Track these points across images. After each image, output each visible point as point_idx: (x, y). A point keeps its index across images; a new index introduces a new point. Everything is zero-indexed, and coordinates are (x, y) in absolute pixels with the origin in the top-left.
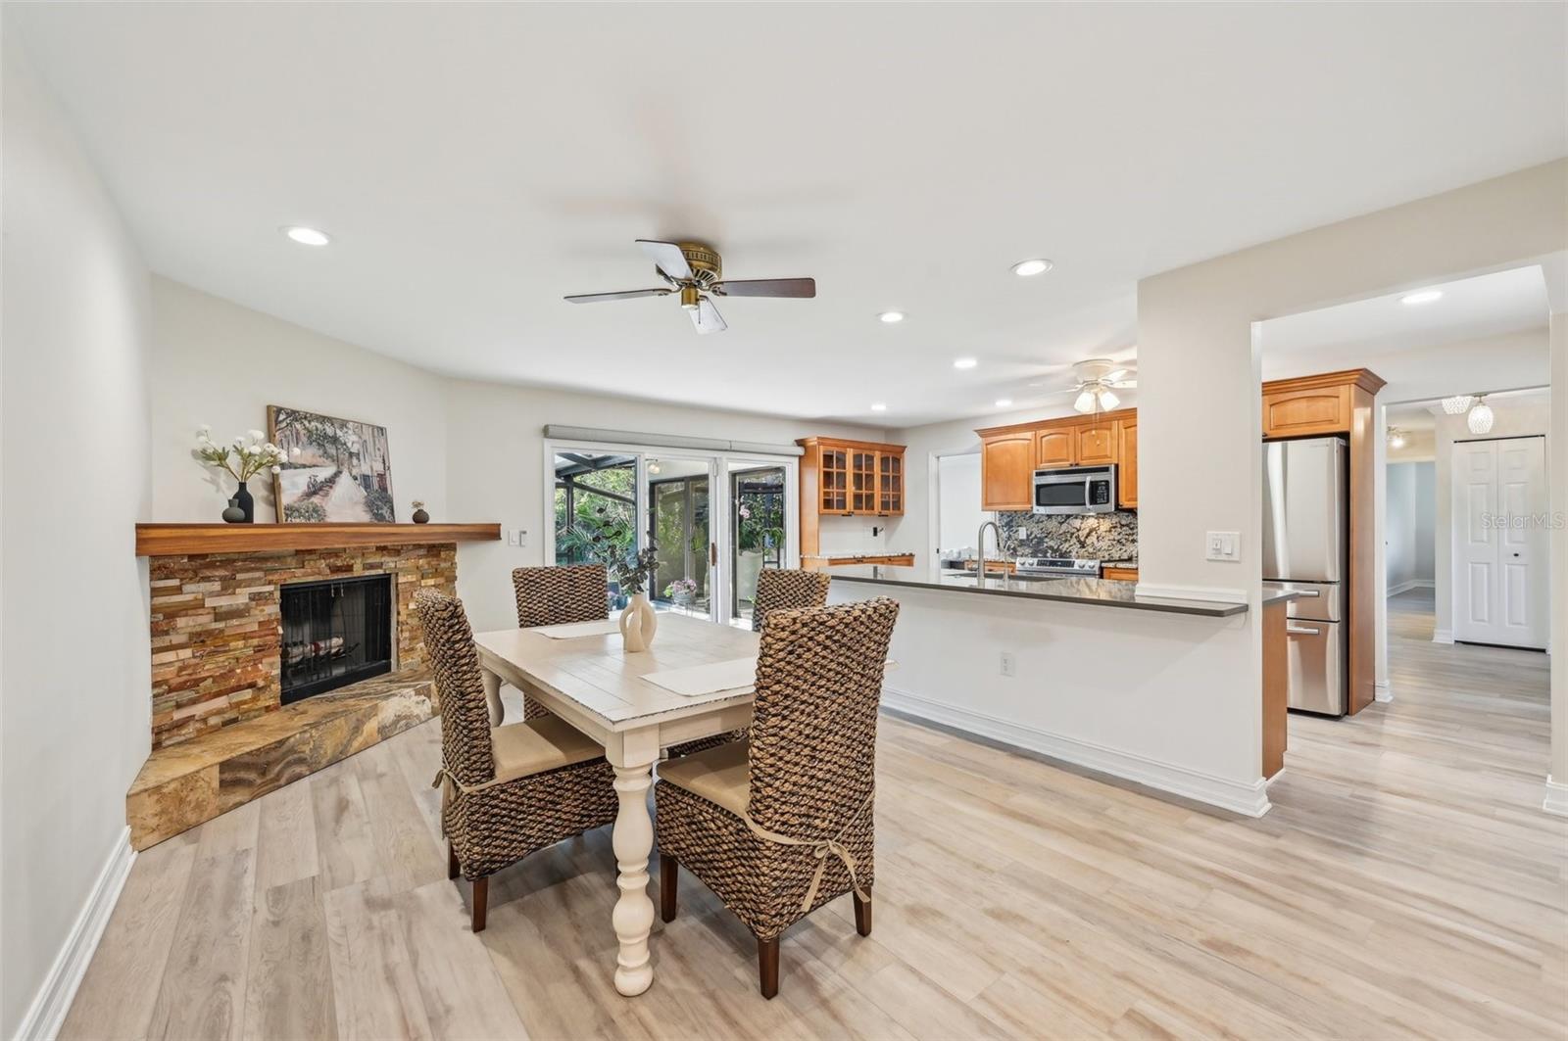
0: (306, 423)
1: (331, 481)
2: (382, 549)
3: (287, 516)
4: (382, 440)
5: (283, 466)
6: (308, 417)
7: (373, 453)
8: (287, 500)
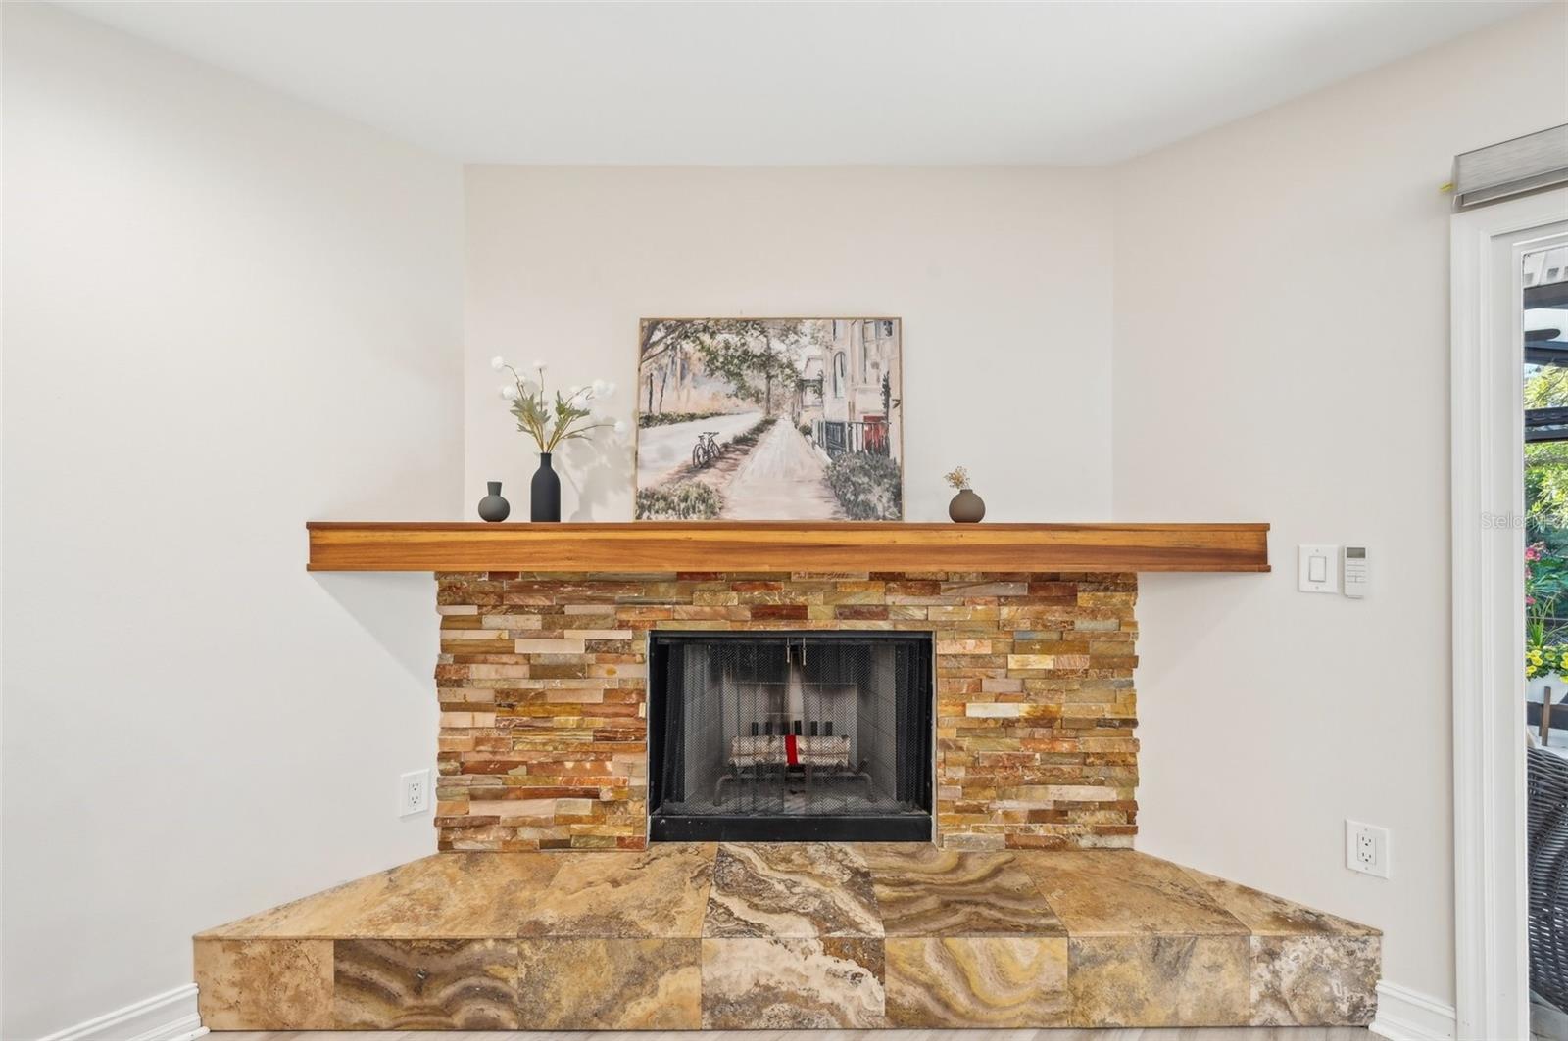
0: (706, 338)
1: (746, 442)
2: (886, 578)
3: (642, 508)
4: (888, 345)
5: (647, 421)
6: (711, 327)
7: (858, 377)
8: (647, 481)
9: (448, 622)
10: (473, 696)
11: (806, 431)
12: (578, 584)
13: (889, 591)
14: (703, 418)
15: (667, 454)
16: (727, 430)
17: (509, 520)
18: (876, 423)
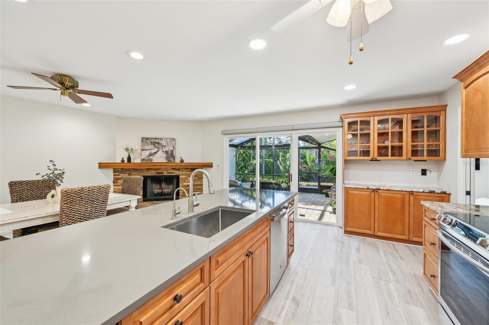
0: (150, 140)
1: (156, 153)
3: (142, 161)
4: (174, 142)
5: (143, 150)
6: (151, 139)
7: (170, 145)
8: (142, 157)
9: (114, 175)
10: (118, 184)
11: (163, 152)
12: (133, 170)
13: (174, 170)
14: (150, 150)
15: (145, 154)
16: (153, 151)
17: (125, 162)
18: (172, 151)
